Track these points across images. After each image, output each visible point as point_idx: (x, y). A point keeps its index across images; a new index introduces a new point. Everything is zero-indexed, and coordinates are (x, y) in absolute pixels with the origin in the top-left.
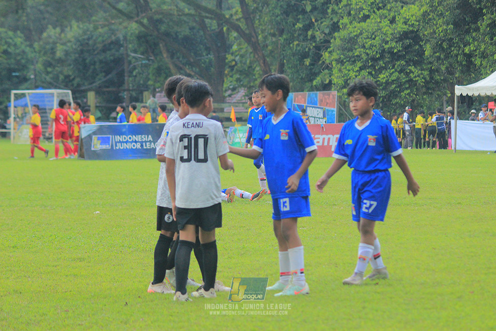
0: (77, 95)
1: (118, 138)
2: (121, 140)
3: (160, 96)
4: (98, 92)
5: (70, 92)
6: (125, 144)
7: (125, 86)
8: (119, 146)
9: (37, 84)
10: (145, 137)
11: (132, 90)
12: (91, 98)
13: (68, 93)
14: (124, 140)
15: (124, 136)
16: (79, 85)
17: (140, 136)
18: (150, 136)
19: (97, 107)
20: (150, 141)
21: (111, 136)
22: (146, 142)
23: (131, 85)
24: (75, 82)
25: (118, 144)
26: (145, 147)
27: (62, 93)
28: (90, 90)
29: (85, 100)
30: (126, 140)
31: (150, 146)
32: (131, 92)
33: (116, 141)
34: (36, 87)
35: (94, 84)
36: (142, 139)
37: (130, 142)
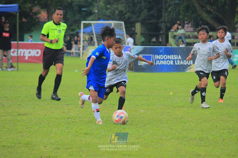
0: (128, 25)
1: (157, 57)
2: (159, 58)
3: (188, 26)
4: (143, 23)
5: (123, 23)
6: (162, 61)
7: (162, 19)
8: (158, 63)
9: (99, 17)
10: (176, 57)
11: (168, 22)
12: (138, 27)
13: (122, 24)
14: (161, 59)
15: (161, 56)
16: (129, 18)
17: (173, 56)
18: (180, 56)
19: (142, 34)
20: (180, 59)
21: (152, 55)
22: (177, 60)
23: (166, 18)
24: (127, 16)
25: (157, 61)
26: (176, 64)
27: (117, 24)
28: (137, 21)
29: (133, 29)
30: (162, 58)
31: (180, 63)
32: (167, 24)
33: (156, 58)
34: (99, 19)
35: (140, 18)
36: (174, 58)
37: (165, 60)
